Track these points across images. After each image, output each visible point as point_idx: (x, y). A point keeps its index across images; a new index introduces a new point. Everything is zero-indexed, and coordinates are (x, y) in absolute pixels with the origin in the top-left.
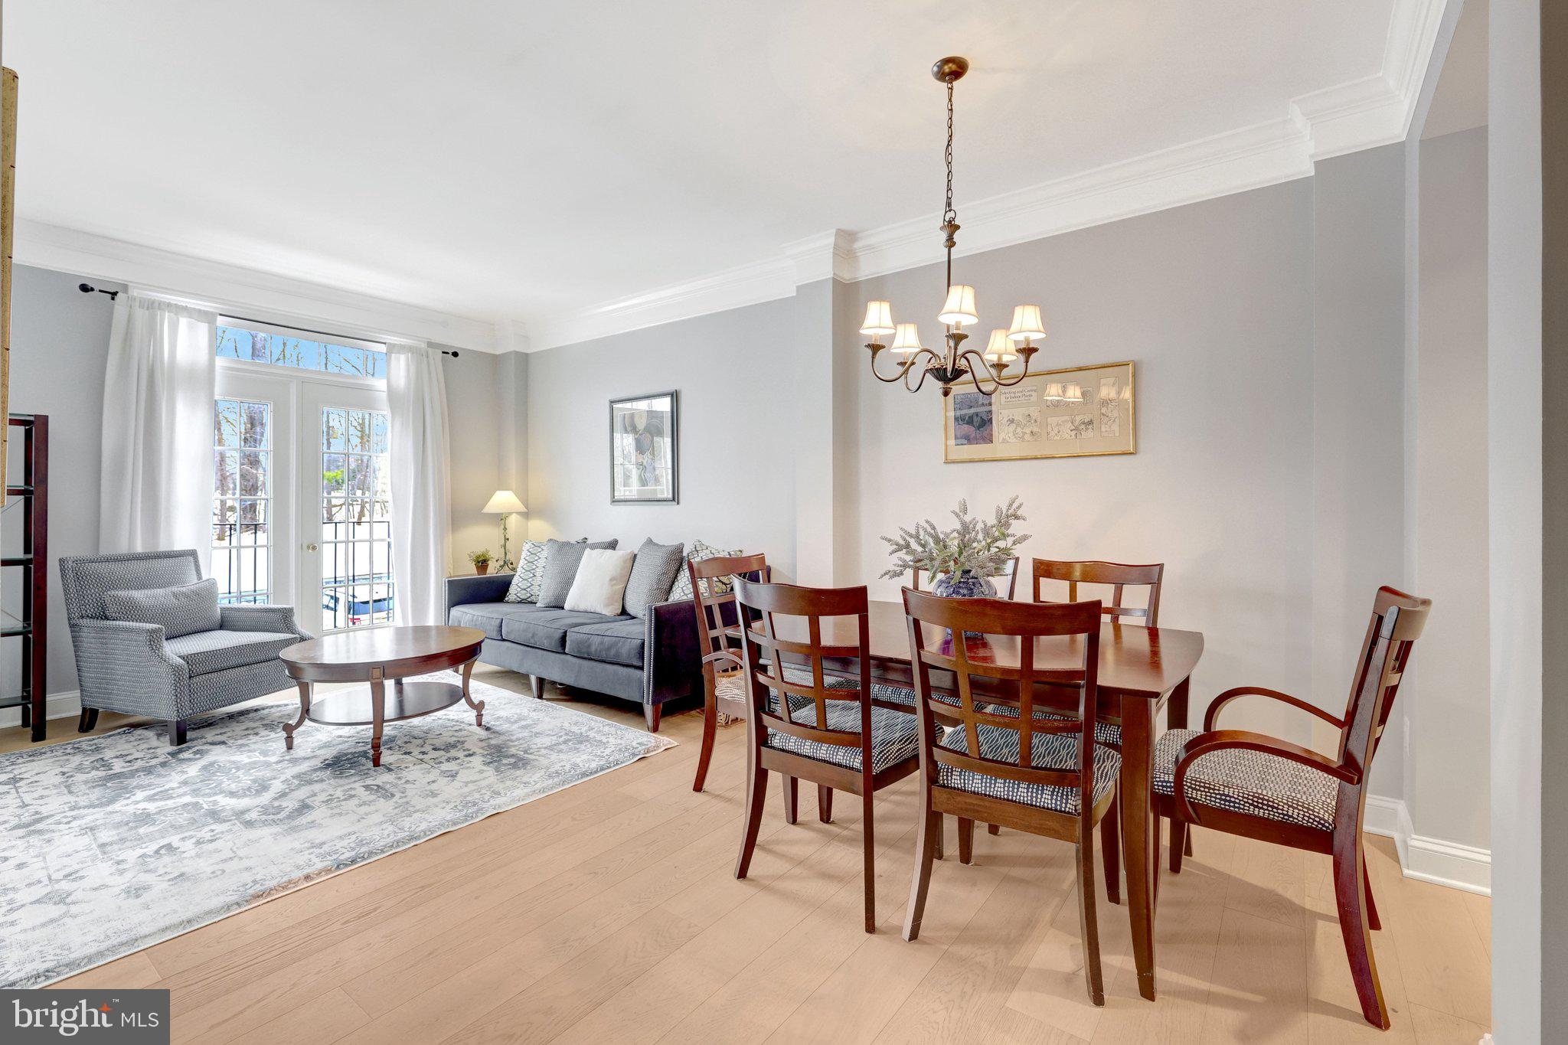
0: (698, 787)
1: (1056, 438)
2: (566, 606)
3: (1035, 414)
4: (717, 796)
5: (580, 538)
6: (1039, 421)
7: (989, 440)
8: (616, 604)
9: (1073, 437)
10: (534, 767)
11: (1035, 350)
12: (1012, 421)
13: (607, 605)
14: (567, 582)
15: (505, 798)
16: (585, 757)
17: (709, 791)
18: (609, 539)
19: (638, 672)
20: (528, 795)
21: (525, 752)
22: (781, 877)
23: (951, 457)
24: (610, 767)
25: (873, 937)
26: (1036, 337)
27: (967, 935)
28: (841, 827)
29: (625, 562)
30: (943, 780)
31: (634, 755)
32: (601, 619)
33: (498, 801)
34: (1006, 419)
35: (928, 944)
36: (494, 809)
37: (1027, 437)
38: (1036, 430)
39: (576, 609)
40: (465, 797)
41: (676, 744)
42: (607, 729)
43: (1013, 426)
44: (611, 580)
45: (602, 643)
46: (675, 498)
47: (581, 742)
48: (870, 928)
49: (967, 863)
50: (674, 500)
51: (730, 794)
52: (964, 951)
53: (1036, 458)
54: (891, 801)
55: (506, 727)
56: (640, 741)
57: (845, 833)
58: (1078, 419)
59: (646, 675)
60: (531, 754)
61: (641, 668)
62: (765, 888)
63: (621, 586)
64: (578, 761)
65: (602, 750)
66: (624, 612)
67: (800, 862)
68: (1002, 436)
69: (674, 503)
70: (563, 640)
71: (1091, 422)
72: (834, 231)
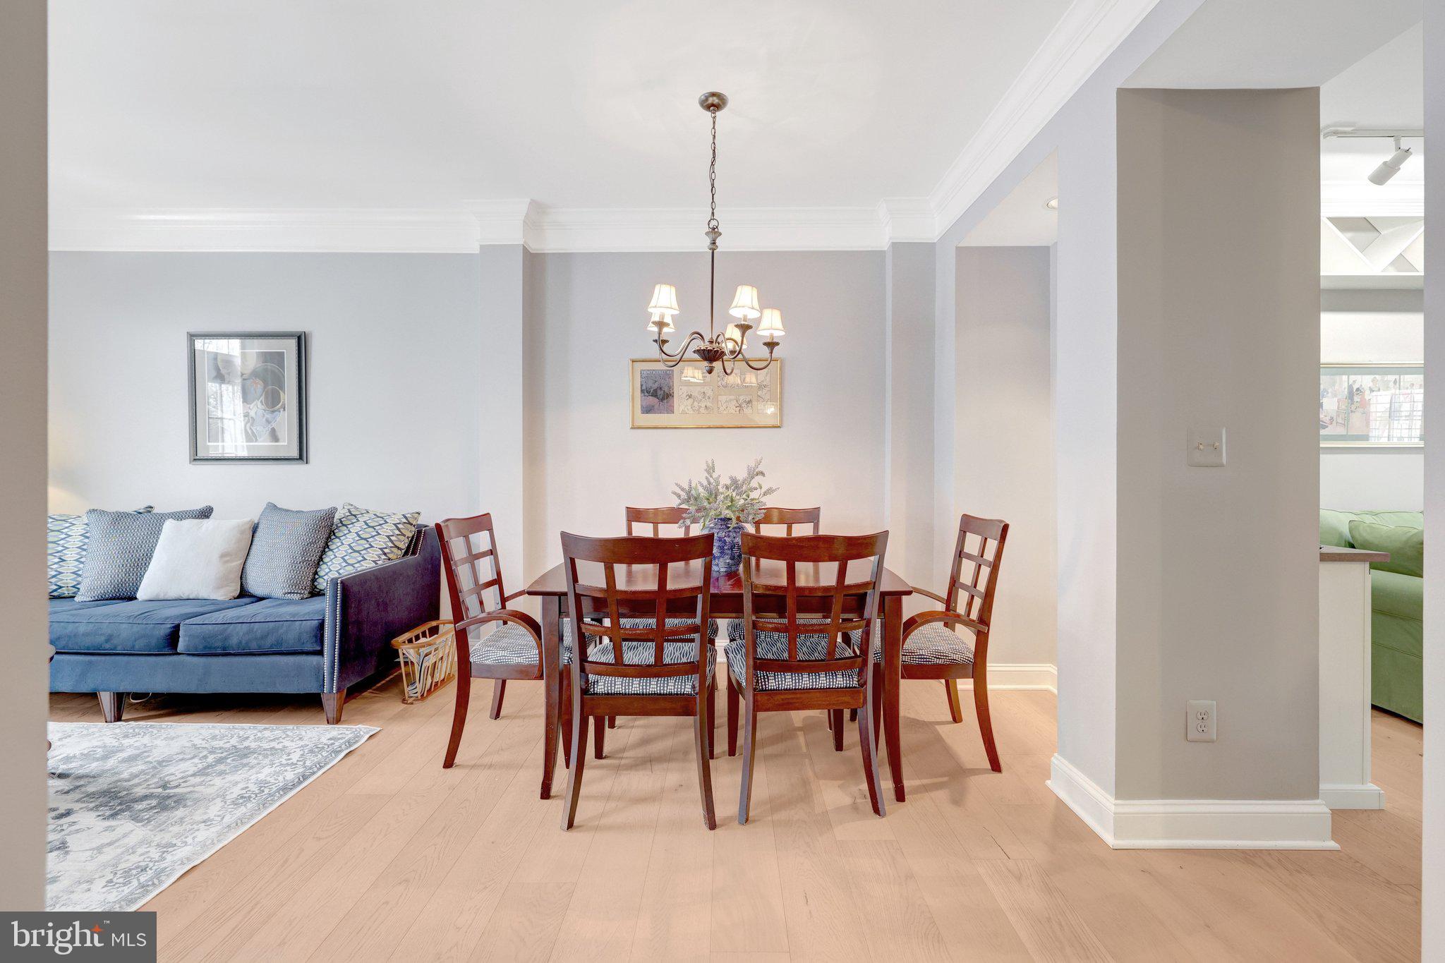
0: (449, 763)
1: (725, 412)
2: (140, 595)
3: (709, 393)
4: (473, 767)
5: (141, 506)
6: (711, 398)
7: (670, 410)
8: (233, 584)
9: (738, 412)
10: (197, 801)
11: (777, 344)
12: (690, 396)
13: (219, 587)
14: (140, 563)
15: (188, 848)
16: (267, 771)
17: (460, 763)
18: (200, 505)
19: (314, 659)
20: (220, 835)
21: (164, 787)
22: (602, 815)
23: (638, 424)
24: (314, 773)
25: (717, 831)
26: (779, 334)
27: (776, 804)
28: (616, 758)
29: (242, 532)
30: (762, 686)
31: (337, 752)
32: (219, 607)
33: (182, 853)
34: (684, 395)
35: (759, 820)
36: (183, 863)
37: (702, 410)
38: (709, 404)
39: (161, 597)
40: (116, 865)
41: (379, 729)
42: (267, 733)
43: (690, 401)
44: (223, 556)
45: (250, 631)
46: (302, 456)
47: (245, 756)
48: (712, 826)
49: (734, 755)
50: (301, 458)
51: (486, 760)
52: (782, 815)
53: (710, 428)
54: (638, 727)
55: (93, 767)
56: (329, 736)
57: (623, 762)
58: (742, 398)
59: (328, 660)
60: (177, 787)
61: (320, 653)
62: (597, 828)
63: (237, 563)
64: (261, 777)
65: (285, 757)
66: (244, 593)
67: (608, 797)
68: (682, 408)
69: (300, 462)
70: (172, 638)
71: (750, 402)
72: (529, 200)
